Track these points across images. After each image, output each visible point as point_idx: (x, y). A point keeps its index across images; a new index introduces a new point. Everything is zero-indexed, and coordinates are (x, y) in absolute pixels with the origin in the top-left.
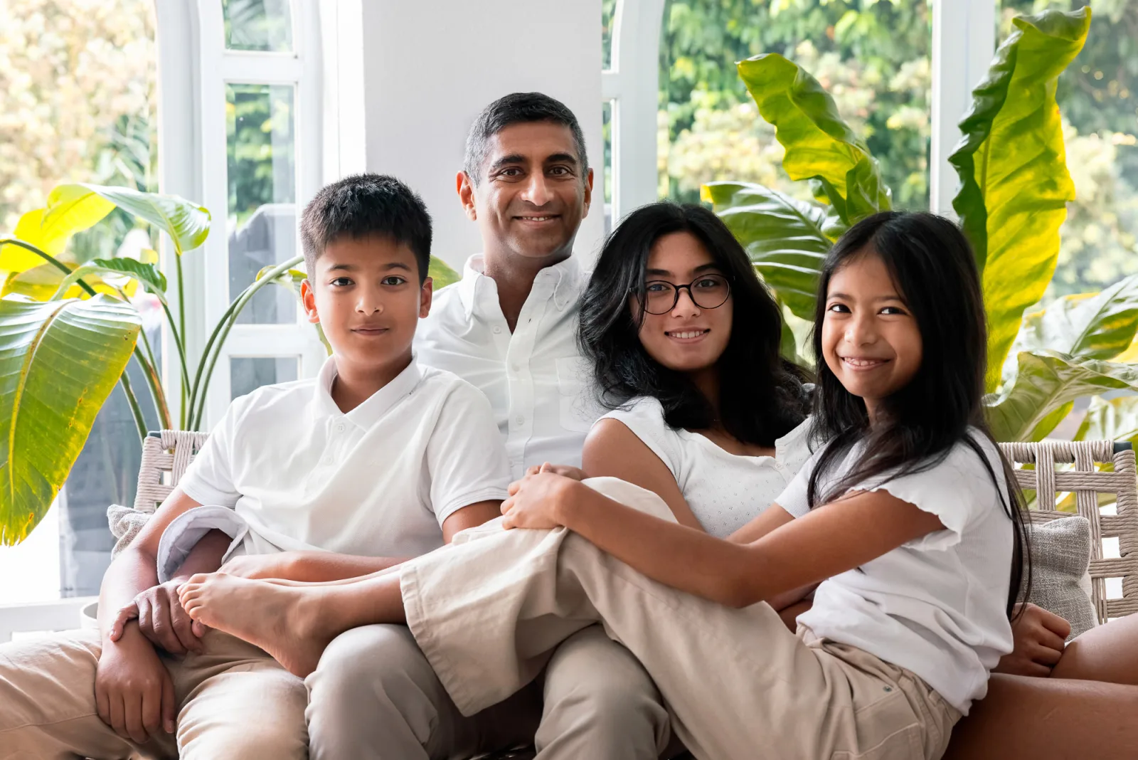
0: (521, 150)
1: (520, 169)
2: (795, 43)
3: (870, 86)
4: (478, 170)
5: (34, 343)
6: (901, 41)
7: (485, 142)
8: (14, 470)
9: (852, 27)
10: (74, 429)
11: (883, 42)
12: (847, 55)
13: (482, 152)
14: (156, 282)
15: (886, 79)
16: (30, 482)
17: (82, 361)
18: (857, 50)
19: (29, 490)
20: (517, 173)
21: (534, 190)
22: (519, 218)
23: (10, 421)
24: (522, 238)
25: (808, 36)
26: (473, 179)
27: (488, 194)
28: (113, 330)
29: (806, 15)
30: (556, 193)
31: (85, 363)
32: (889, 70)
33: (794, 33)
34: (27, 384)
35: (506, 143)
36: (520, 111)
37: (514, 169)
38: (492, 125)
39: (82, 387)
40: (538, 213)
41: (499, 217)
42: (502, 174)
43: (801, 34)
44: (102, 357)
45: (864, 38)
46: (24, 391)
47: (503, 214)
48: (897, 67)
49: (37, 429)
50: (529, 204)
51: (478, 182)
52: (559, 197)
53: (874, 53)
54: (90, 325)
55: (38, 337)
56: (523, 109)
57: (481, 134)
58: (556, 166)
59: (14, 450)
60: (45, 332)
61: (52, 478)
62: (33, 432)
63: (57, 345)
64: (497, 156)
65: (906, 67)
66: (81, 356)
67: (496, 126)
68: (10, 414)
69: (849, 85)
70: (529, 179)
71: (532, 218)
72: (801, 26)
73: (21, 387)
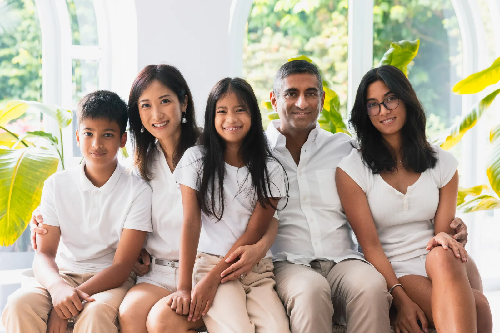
0: (295, 86)
1: (295, 93)
2: (263, 28)
3: (295, 48)
4: (279, 92)
5: (16, 166)
6: (310, 28)
7: (282, 81)
8: (10, 216)
9: (288, 22)
10: (35, 200)
11: (302, 28)
12: (286, 33)
13: (280, 85)
14: (55, 141)
15: (303, 45)
16: (16, 222)
17: (37, 173)
18: (290, 32)
19: (15, 224)
20: (294, 95)
21: (300, 102)
22: (294, 113)
23: (8, 197)
24: (296, 121)
25: (269, 25)
26: (277, 96)
27: (282, 103)
28: (49, 161)
29: (268, 16)
30: (309, 103)
31: (38, 174)
32: (304, 40)
33: (262, 24)
34: (15, 182)
35: (290, 82)
36: (296, 69)
37: (293, 93)
38: (285, 74)
39: (38, 183)
40: (301, 112)
41: (287, 112)
42: (288, 95)
43: (265, 24)
44: (45, 171)
45: (294, 27)
46: (14, 185)
47: (288, 111)
48: (308, 40)
49: (20, 200)
50: (298, 108)
51: (278, 97)
52: (310, 104)
53: (297, 33)
54: (39, 159)
55: (18, 164)
56: (298, 68)
57: (280, 78)
58: (310, 92)
59: (10, 208)
60: (21, 161)
61: (25, 219)
62: (18, 201)
63: (26, 166)
64: (287, 88)
65: (312, 40)
66: (36, 171)
67: (286, 74)
68: (8, 193)
69: (287, 47)
70: (298, 98)
71: (299, 113)
72: (265, 20)
73: (12, 183)
